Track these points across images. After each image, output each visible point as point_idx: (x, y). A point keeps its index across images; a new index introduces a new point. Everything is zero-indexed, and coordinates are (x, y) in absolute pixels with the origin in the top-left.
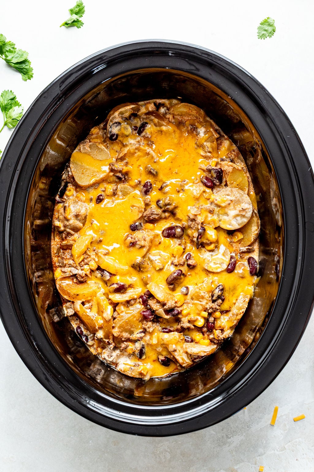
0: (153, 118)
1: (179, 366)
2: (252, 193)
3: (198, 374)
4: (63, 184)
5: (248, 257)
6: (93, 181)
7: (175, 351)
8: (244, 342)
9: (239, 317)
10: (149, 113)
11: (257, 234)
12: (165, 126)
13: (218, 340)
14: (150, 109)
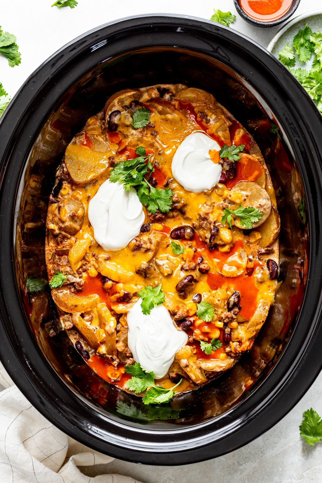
0: (156, 105)
1: (192, 384)
2: (270, 187)
3: (213, 393)
4: (57, 181)
5: (267, 259)
6: (90, 177)
7: (187, 366)
8: (264, 355)
9: (259, 327)
10: (152, 100)
11: (277, 233)
12: (171, 114)
13: (236, 353)
14: (153, 96)
